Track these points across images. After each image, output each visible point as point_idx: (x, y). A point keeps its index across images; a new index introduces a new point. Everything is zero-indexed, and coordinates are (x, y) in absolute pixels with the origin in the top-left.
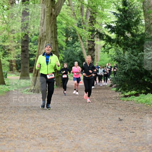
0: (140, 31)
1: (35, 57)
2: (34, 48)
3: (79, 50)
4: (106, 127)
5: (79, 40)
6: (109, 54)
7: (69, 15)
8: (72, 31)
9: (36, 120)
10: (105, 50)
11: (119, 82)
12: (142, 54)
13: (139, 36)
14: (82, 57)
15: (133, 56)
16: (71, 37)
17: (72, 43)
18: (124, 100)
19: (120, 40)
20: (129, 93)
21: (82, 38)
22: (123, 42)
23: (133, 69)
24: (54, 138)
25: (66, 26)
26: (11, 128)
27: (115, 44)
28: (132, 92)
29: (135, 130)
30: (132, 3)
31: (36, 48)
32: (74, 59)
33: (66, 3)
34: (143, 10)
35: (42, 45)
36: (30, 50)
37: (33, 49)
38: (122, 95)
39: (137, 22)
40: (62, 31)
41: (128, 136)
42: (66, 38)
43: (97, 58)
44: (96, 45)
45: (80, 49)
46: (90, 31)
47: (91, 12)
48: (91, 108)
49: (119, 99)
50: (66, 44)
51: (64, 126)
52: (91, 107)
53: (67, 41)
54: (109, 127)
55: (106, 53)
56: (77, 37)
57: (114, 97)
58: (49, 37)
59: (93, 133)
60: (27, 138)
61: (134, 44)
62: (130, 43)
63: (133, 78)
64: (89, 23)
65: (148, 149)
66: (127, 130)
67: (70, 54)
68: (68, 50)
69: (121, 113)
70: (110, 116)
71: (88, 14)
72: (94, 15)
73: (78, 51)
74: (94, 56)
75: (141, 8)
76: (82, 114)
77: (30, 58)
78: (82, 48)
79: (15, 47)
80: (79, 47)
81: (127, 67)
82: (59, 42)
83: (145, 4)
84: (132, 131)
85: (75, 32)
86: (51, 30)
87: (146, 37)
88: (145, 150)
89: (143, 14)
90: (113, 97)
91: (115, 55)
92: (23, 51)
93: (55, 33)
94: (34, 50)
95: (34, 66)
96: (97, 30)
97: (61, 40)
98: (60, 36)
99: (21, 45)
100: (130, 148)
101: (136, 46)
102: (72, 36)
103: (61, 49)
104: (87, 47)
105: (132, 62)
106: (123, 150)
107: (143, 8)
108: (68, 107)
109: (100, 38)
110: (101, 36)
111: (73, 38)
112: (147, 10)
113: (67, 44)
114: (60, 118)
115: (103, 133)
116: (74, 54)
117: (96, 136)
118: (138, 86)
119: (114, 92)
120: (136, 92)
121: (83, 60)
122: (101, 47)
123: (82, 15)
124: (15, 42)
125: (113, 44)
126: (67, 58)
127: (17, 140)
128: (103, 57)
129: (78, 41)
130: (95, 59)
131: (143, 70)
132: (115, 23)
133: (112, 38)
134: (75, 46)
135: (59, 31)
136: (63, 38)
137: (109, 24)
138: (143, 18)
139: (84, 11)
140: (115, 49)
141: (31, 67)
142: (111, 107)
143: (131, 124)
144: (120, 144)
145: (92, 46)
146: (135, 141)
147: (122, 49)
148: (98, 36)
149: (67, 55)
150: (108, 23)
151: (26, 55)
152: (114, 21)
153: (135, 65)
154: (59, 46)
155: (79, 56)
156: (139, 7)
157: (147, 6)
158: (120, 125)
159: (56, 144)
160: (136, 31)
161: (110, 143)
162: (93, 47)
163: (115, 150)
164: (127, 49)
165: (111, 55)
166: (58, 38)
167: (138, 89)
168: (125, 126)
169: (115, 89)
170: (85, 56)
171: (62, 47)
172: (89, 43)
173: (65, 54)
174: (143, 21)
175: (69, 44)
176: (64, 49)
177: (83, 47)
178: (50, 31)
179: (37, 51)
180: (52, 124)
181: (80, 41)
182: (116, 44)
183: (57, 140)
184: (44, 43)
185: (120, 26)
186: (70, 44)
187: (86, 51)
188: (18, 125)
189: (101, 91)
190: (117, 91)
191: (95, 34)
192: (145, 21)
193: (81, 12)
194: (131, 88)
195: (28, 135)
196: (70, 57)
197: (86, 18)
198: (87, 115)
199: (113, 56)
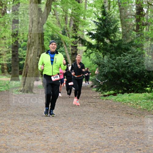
0: (118, 38)
1: (24, 61)
4: (88, 123)
6: (90, 58)
7: (55, 23)
8: (57, 37)
9: (25, 117)
10: (87, 55)
11: (99, 83)
12: (119, 58)
13: (117, 42)
15: (111, 60)
18: (103, 99)
19: (100, 46)
20: (108, 93)
21: (67, 43)
22: (102, 47)
23: (112, 72)
24: (41, 133)
25: (52, 33)
26: (2, 124)
27: (95, 49)
28: (110, 92)
29: (113, 126)
30: (110, 13)
31: (25, 53)
33: (52, 13)
34: (120, 19)
35: (30, 50)
36: (20, 54)
38: (102, 95)
39: (115, 29)
40: (48, 38)
41: (107, 131)
44: (78, 50)
46: (73, 37)
47: (74, 20)
49: (99, 98)
51: (50, 123)
54: (91, 123)
55: (88, 58)
56: (62, 43)
57: (95, 97)
58: (36, 43)
59: (76, 129)
60: (16, 133)
61: (112, 49)
62: (108, 48)
63: (111, 79)
64: (73, 30)
65: (125, 142)
66: (106, 125)
69: (101, 110)
70: (91, 113)
71: (71, 22)
72: (76, 23)
75: (119, 17)
76: (66, 111)
77: (19, 61)
79: (7, 52)
80: (63, 52)
81: (106, 70)
82: (45, 48)
83: (122, 14)
84: (110, 127)
85: (59, 38)
86: (39, 36)
87: (123, 43)
88: (122, 143)
89: (120, 23)
90: (94, 96)
91: (95, 59)
92: (13, 56)
93: (42, 40)
94: (23, 54)
95: (23, 69)
96: (79, 36)
98: (46, 42)
99: (11, 50)
100: (109, 142)
101: (114, 51)
104: (70, 52)
105: (111, 65)
106: (102, 143)
107: (120, 17)
109: (82, 44)
110: (83, 42)
111: (58, 44)
112: (124, 19)
115: (85, 129)
117: (78, 132)
118: (115, 87)
119: (95, 92)
120: (114, 92)
122: (83, 52)
123: (66, 23)
124: (6, 47)
125: (94, 49)
127: (8, 135)
128: (85, 61)
129: (62, 47)
131: (120, 72)
132: (95, 31)
133: (93, 44)
134: (60, 51)
137: (90, 32)
138: (121, 26)
139: (68, 19)
140: (96, 54)
141: (21, 70)
142: (92, 105)
143: (110, 120)
144: (100, 138)
145: (75, 51)
146: (113, 136)
147: (102, 54)
148: (80, 42)
150: (89, 30)
151: (16, 59)
152: (95, 29)
153: (113, 68)
156: (116, 16)
157: (124, 16)
158: (100, 121)
159: (43, 139)
160: (114, 38)
161: (91, 137)
163: (95, 144)
164: (106, 54)
165: (92, 59)
166: (45, 44)
167: (115, 89)
168: (104, 122)
169: (95, 89)
170: (69, 60)
172: (72, 49)
174: (120, 28)
177: (67, 52)
178: (37, 38)
179: (26, 56)
180: (39, 121)
182: (96, 49)
183: (44, 135)
184: (32, 48)
185: (100, 33)
187: (70, 56)
188: (9, 121)
190: (97, 91)
191: (77, 40)
192: (122, 29)
193: (65, 21)
194: (109, 89)
195: (18, 131)
197: (70, 26)
198: (70, 113)
199: (94, 60)
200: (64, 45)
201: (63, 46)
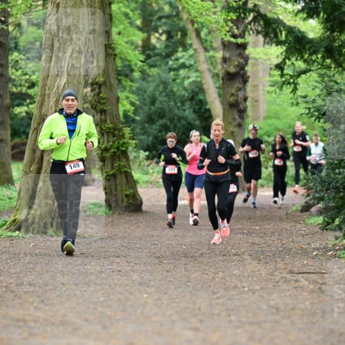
1: (31, 103)
2: (27, 70)
3: (190, 80)
5: (189, 42)
6: (299, 93)
8: (167, 9)
10: (284, 79)
11: (333, 194)
14: (202, 103)
16: (160, 31)
17: (164, 54)
19: (337, 44)
21: (203, 34)
27: (319, 56)
31: (34, 72)
32: (171, 110)
36: (13, 77)
37: (26, 74)
40: (128, 11)
42: (145, 35)
43: (253, 106)
44: (250, 61)
45: (193, 77)
46: (229, 9)
48: (235, 287)
49: (335, 256)
50: (142, 57)
52: (233, 285)
53: (147, 48)
55: (287, 90)
56: (184, 33)
57: (318, 249)
67: (157, 93)
68: (151, 79)
70: (302, 317)
73: (186, 83)
74: (245, 99)
76: (200, 309)
77: (13, 107)
78: (201, 72)
80: (189, 67)
82: (117, 51)
85: (174, 13)
90: (315, 249)
91: (319, 96)
94: (27, 77)
95: (27, 138)
96: (255, 5)
97: (127, 43)
98: (121, 27)
102: (165, 28)
103: (126, 76)
104: (219, 69)
108: (152, 283)
109: (266, 36)
110: (270, 28)
111: (170, 36)
113: (149, 57)
114: (121, 323)
116: (171, 95)
119: (317, 228)
121: (206, 115)
122: (271, 69)
125: (314, 58)
126: (146, 108)
128: (278, 105)
129: (185, 48)
130: (249, 112)
133: (311, 35)
134: (175, 66)
135: (119, 9)
136: (134, 35)
140: (321, 76)
141: (17, 140)
142: (306, 283)
145: (237, 63)
148: (259, 29)
149: (145, 97)
154: (119, 63)
155: (192, 99)
162: (242, 67)
165: (305, 97)
166: (115, 36)
169: (320, 219)
170: (213, 102)
171: (130, 66)
172: (227, 56)
173: (138, 92)
175: (153, 59)
176: (137, 75)
177: (204, 67)
179: (40, 84)
181: (195, 46)
182: (324, 58)
186: (158, 58)
187: (217, 85)
189: (269, 227)
190: (325, 226)
191: (247, 21)
196: (158, 105)
198: (219, 314)
199: (314, 101)
200: (192, 39)
201: (191, 45)
